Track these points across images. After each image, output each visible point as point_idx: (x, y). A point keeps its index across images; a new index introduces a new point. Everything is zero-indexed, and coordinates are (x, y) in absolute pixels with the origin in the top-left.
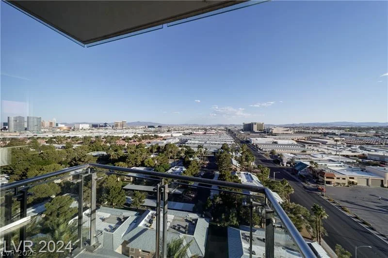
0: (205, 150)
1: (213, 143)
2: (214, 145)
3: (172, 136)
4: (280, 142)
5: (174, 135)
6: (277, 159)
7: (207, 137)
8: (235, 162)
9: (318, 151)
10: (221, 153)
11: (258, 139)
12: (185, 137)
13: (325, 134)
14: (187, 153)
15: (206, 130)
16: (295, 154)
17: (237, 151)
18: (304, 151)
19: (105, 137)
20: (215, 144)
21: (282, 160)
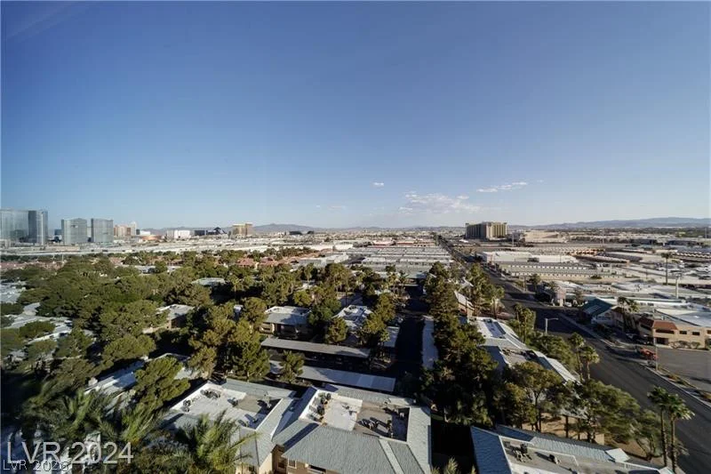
0: (399, 274)
1: (417, 261)
2: (415, 266)
3: (334, 249)
4: (542, 258)
5: (339, 247)
7: (400, 251)
8: (462, 299)
9: (624, 275)
10: (433, 280)
11: (498, 253)
12: (358, 252)
13: (634, 243)
14: (367, 280)
15: (395, 237)
16: (577, 283)
17: (461, 276)
18: (595, 277)
19: (218, 253)
20: (417, 264)
21: (554, 295)
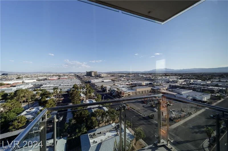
0: (60, 90)
1: (66, 85)
2: (67, 86)
3: (23, 82)
4: (105, 81)
5: (26, 81)
6: (104, 89)
7: (61, 81)
8: (82, 95)
9: (119, 83)
10: (73, 90)
11: (95, 80)
12: (40, 83)
13: (121, 76)
14: (42, 95)
15: (60, 76)
16: (111, 86)
18: (114, 84)
20: (68, 85)
21: (106, 90)
